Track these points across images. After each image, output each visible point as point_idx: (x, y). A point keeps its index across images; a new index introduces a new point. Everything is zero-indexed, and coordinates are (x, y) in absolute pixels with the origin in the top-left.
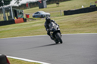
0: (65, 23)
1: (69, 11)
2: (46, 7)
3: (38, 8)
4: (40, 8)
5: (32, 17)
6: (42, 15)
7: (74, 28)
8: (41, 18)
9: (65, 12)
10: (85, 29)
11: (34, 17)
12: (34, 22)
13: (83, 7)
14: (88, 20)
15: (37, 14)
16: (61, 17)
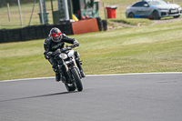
6: (155, 11)
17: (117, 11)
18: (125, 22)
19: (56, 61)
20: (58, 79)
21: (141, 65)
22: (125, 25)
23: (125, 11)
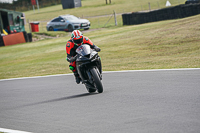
0: (125, 44)
2: (80, 5)
3: (60, 7)
4: (64, 8)
5: (46, 31)
6: (70, 25)
7: (147, 56)
8: (67, 31)
9: (124, 16)
10: (173, 58)
11: (51, 29)
12: (50, 42)
13: (168, 4)
14: (180, 36)
15: (57, 23)
16: (115, 30)
18: (46, 34)
21: (61, 68)
23: (45, 26)
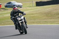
0: (36, 14)
1: (41, 2)
7: (45, 19)
9: (37, 3)
10: (56, 20)
11: (6, 6)
15: (9, 4)
16: (33, 8)
17: (2, 5)
18: (4, 9)
19: (15, 21)
20: (16, 29)
21: (10, 23)
22: (5, 10)
23: (4, 5)
